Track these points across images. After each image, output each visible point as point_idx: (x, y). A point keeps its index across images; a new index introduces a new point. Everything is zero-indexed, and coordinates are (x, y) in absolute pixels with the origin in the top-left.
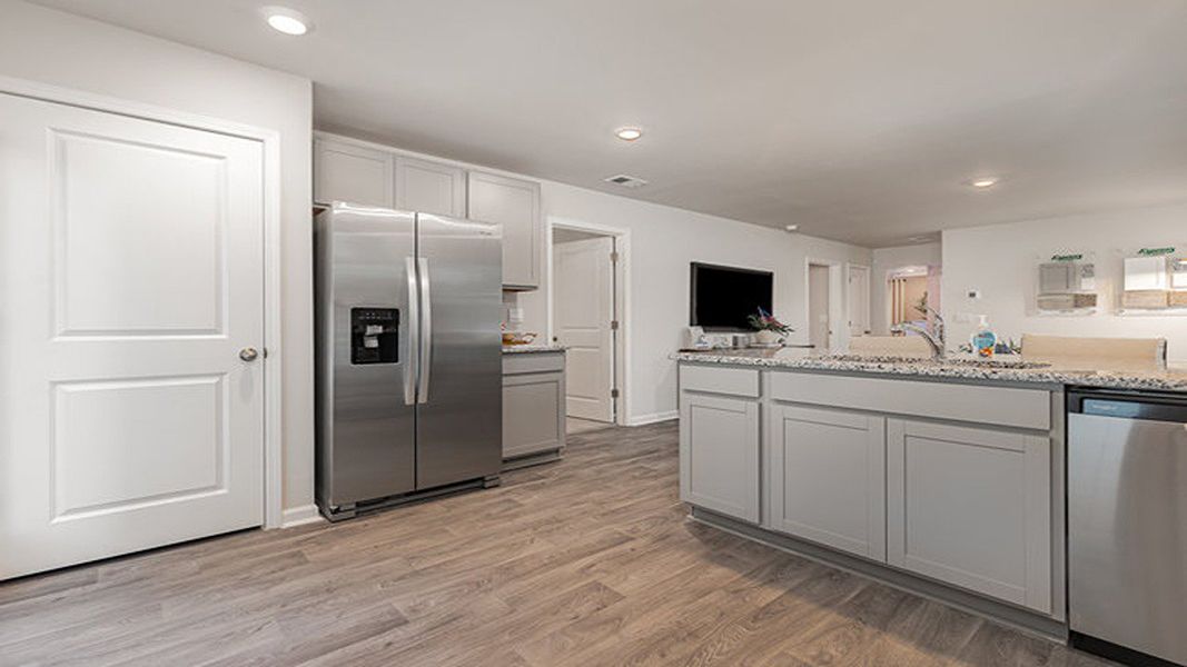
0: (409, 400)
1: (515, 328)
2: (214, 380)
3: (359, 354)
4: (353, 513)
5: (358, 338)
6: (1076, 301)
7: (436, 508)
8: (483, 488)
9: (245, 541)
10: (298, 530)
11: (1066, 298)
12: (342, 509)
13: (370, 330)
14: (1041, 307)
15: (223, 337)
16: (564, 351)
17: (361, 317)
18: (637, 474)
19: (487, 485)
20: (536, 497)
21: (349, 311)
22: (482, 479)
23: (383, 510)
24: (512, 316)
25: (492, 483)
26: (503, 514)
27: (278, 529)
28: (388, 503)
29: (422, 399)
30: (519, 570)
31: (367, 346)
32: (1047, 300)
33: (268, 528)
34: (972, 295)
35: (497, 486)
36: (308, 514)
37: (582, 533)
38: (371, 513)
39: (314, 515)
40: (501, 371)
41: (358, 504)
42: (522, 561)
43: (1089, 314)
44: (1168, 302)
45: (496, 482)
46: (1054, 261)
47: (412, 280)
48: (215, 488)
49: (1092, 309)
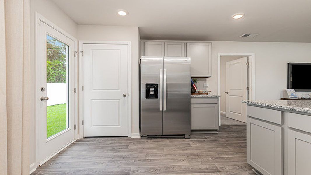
0: (161, 109)
1: (206, 89)
2: (118, 101)
3: (148, 96)
4: (146, 138)
5: (148, 92)
7: (167, 141)
8: (184, 138)
9: (123, 139)
10: (134, 139)
12: (144, 136)
13: (151, 89)
15: (119, 91)
16: (218, 97)
17: (148, 86)
18: (242, 145)
19: (185, 137)
20: (198, 145)
21: (145, 84)
22: (184, 135)
23: (155, 138)
24: (205, 85)
25: (188, 137)
26: (183, 148)
27: (130, 138)
28: (156, 137)
29: (165, 109)
30: (171, 170)
31: (151, 94)
33: (128, 137)
35: (189, 138)
36: (137, 135)
37: (202, 163)
38: (151, 139)
39: (138, 136)
40: (190, 102)
41: (148, 136)
42: (174, 166)
45: (189, 137)
47: (161, 76)
48: (118, 125)
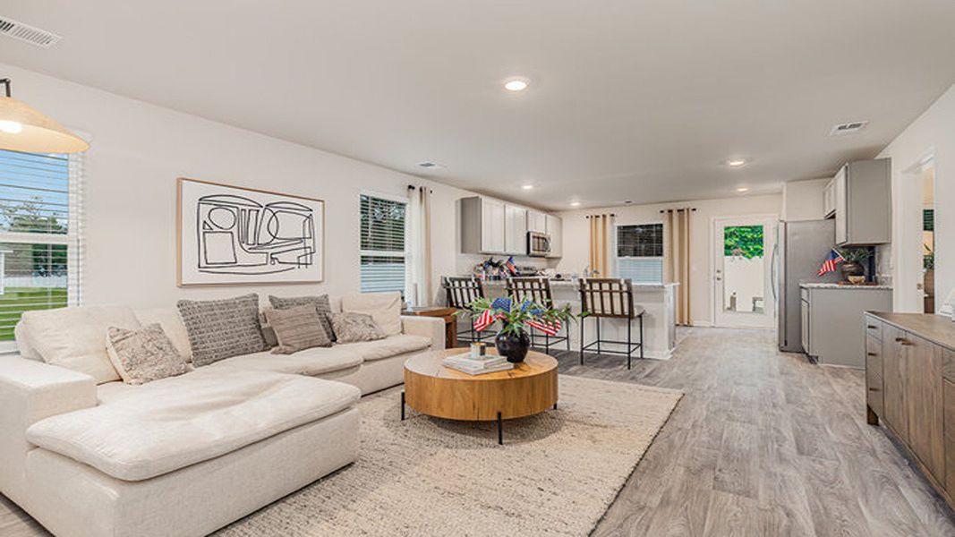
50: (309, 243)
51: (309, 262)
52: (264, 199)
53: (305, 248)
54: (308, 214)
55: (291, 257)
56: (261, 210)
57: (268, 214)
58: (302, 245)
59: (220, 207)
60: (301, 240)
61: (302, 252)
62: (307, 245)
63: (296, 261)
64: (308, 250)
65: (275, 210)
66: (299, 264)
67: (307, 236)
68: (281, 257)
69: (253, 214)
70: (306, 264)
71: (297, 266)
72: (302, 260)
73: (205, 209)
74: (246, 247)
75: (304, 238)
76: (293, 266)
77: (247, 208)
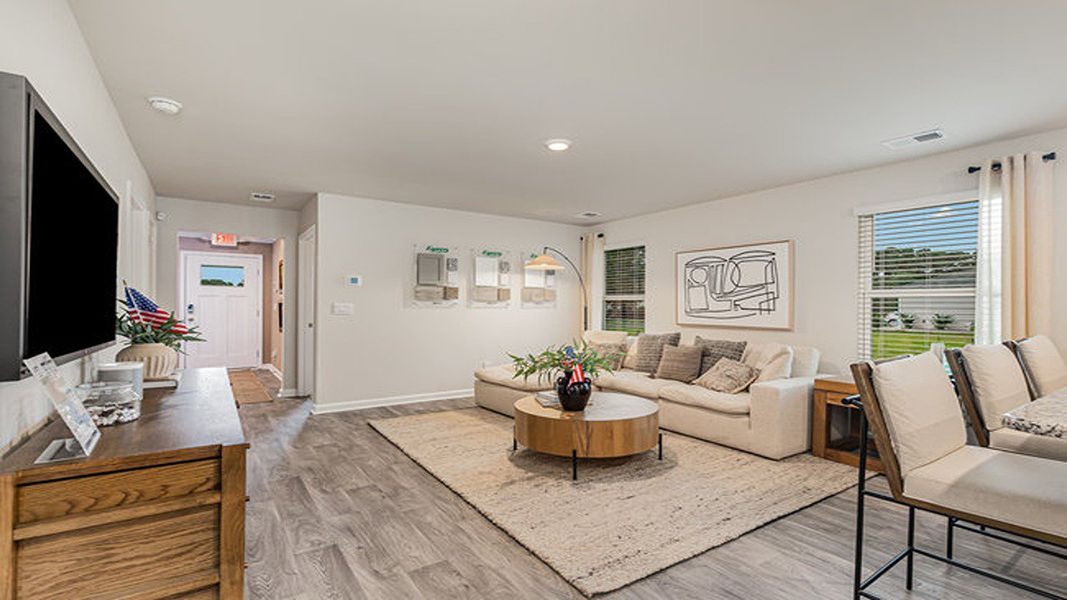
6: (445, 293)
11: (436, 289)
14: (417, 298)
32: (424, 291)
34: (354, 281)
43: (452, 306)
44: (499, 296)
46: (428, 252)
49: (456, 301)
50: (772, 288)
51: (771, 307)
52: (727, 254)
53: (767, 294)
54: (770, 258)
55: (753, 303)
56: (726, 264)
57: (732, 266)
58: (764, 291)
59: (697, 267)
60: (762, 286)
61: (765, 298)
62: (770, 291)
63: (758, 307)
64: (771, 296)
65: (737, 262)
66: (761, 310)
67: (770, 281)
68: (743, 304)
69: (720, 268)
70: (769, 310)
71: (758, 312)
72: (764, 306)
73: (689, 270)
74: (715, 296)
75: (766, 284)
76: (753, 312)
77: (715, 264)
